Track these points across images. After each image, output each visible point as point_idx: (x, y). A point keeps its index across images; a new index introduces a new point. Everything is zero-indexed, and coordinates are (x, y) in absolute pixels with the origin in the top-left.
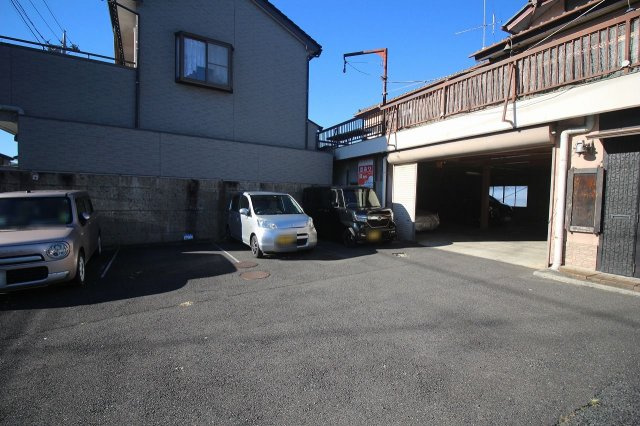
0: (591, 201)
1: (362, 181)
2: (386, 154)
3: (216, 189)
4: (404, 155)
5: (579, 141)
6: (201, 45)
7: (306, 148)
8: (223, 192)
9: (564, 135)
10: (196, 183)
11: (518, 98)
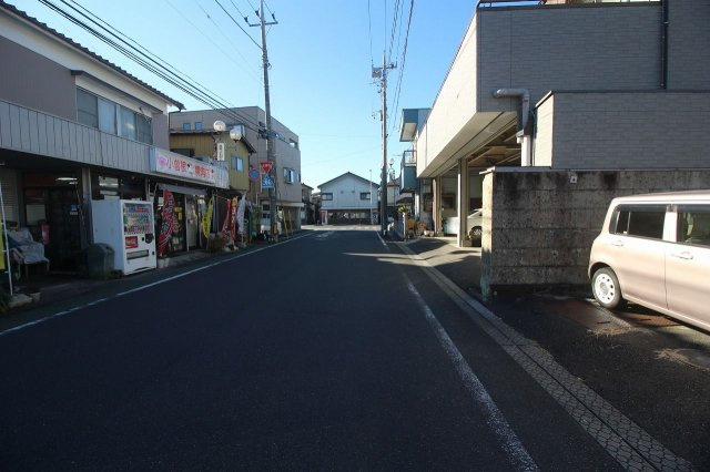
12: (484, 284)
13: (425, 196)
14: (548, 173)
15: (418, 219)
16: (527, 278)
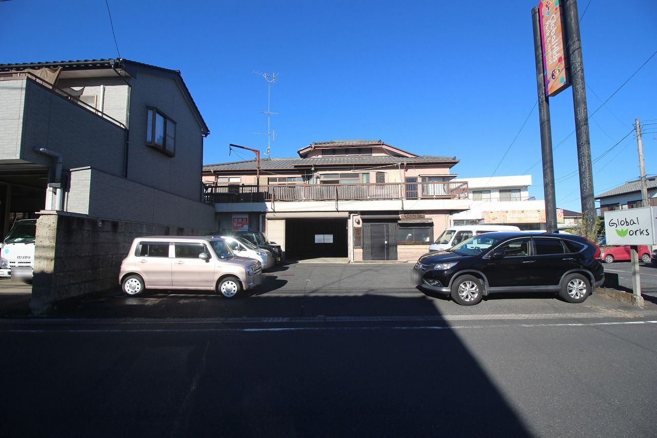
0: (360, 238)
1: (238, 228)
2: (265, 213)
4: (278, 215)
5: (356, 218)
6: (163, 119)
7: (201, 202)
9: (352, 215)
11: (338, 200)
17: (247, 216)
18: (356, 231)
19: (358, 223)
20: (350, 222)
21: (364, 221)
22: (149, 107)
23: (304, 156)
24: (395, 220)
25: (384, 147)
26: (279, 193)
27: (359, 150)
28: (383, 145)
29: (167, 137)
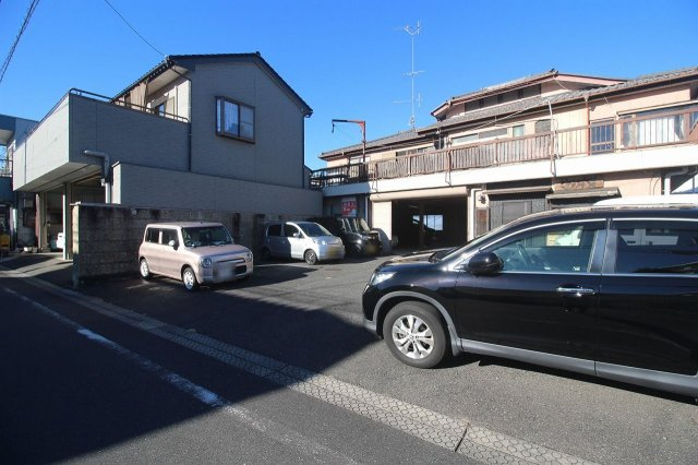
0: (485, 223)
1: (346, 213)
2: (369, 194)
3: (250, 220)
4: (382, 196)
5: (479, 194)
6: (235, 107)
7: (303, 187)
8: (255, 222)
9: (473, 191)
10: (238, 215)
11: (451, 170)
12: (75, 278)
13: (24, 210)
14: (118, 208)
15: (16, 235)
16: (106, 270)
17: (354, 200)
18: (480, 214)
19: (483, 200)
20: (470, 201)
21: (492, 197)
22: (217, 98)
23: (442, 117)
24: (541, 195)
25: (559, 78)
26: (383, 168)
27: (520, 92)
28: (556, 76)
29: (242, 124)
